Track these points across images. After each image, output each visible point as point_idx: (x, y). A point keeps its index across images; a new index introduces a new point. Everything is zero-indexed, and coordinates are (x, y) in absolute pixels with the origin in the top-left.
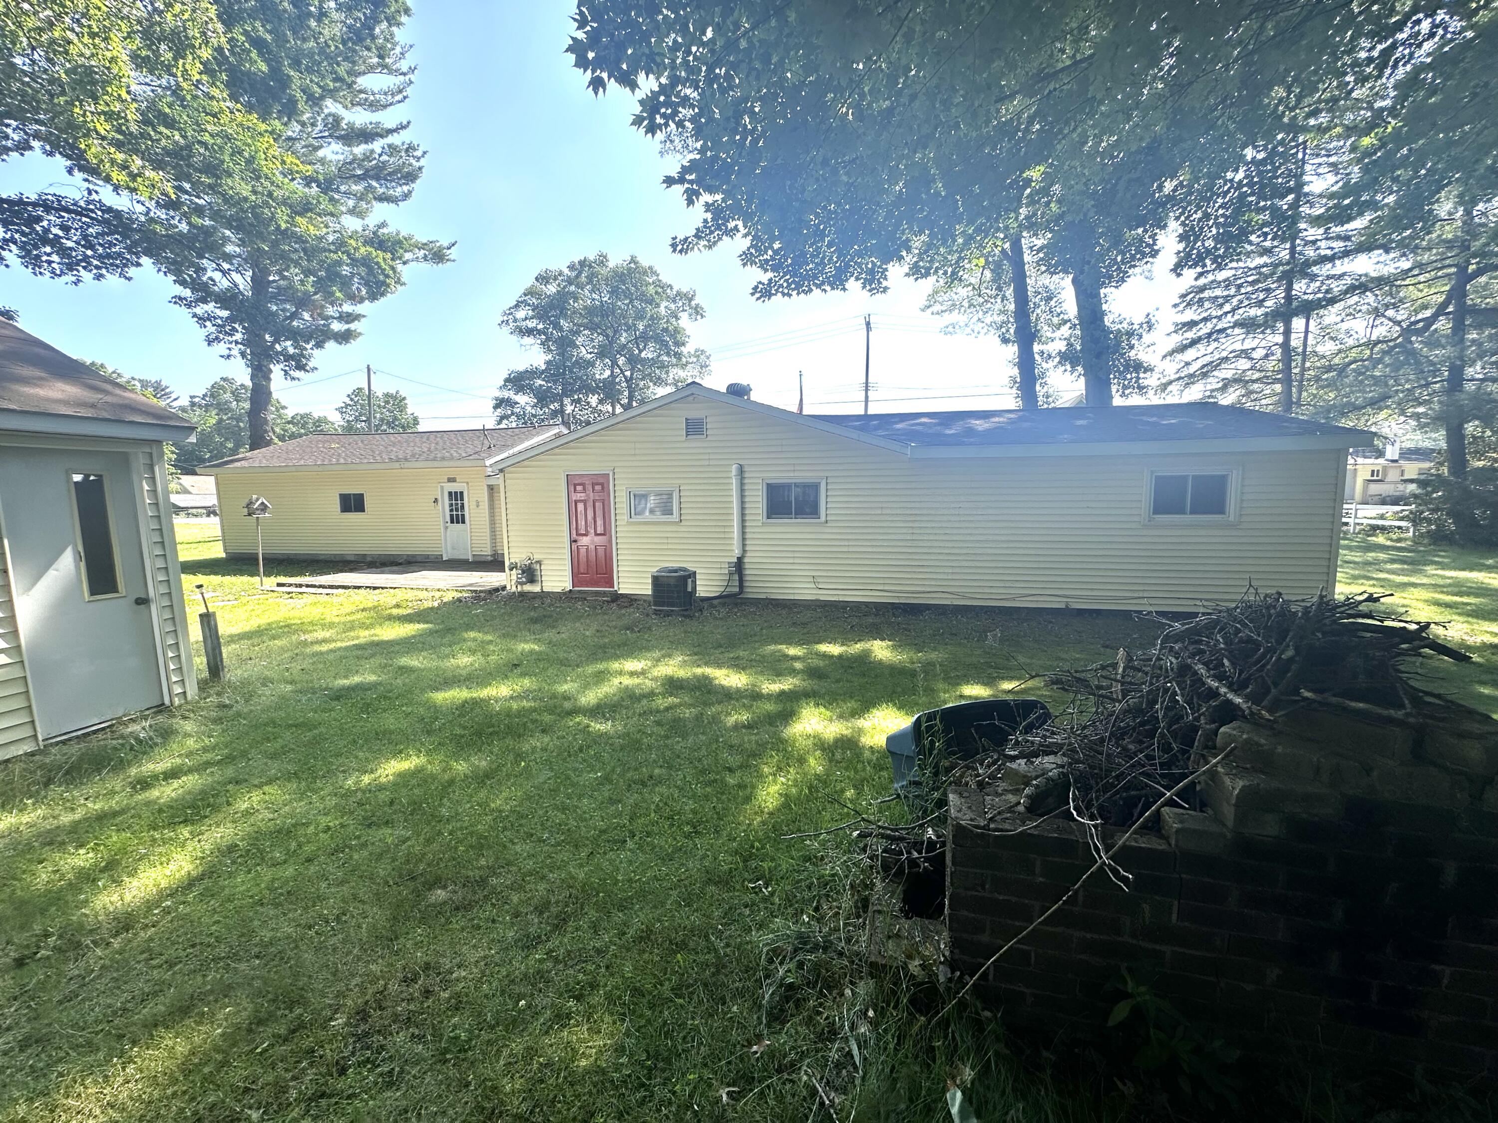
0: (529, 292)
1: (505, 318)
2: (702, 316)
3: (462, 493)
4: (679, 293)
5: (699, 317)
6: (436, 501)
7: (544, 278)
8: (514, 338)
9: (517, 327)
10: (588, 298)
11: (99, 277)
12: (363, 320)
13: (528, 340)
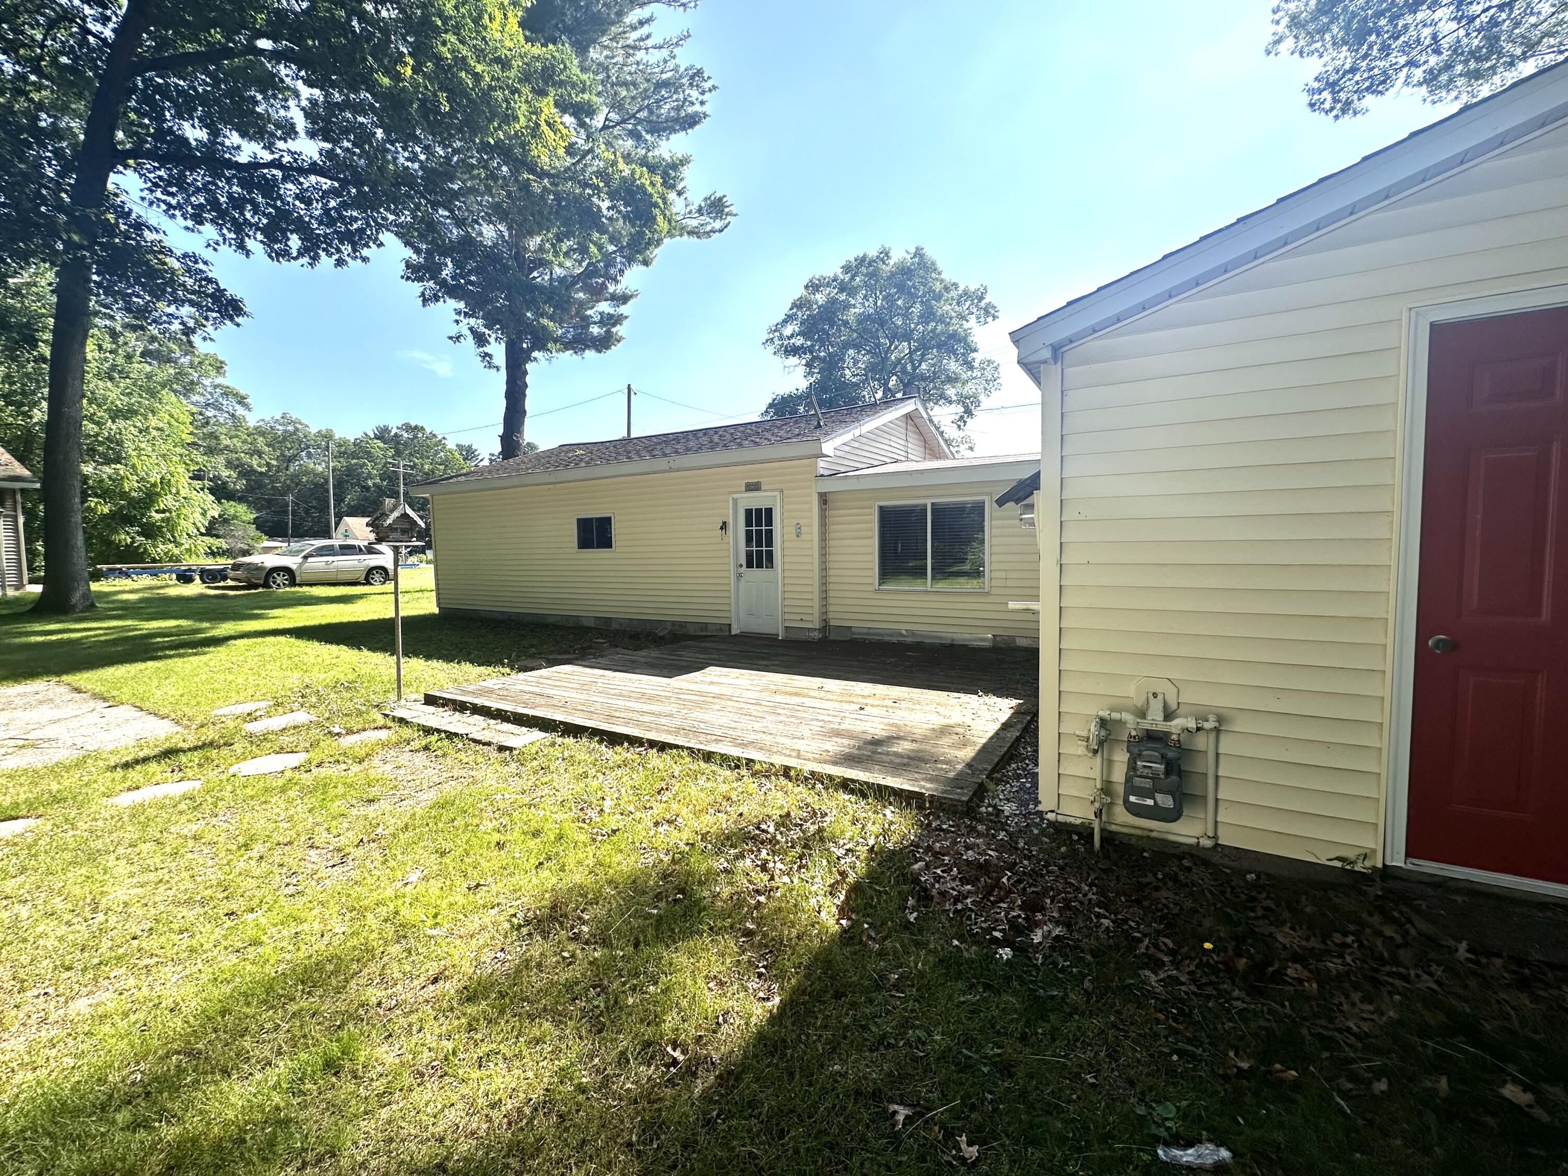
0: (798, 305)
1: (771, 336)
2: (994, 317)
3: (769, 511)
4: (966, 292)
5: (990, 319)
6: (724, 526)
7: (814, 286)
8: (779, 360)
9: (782, 346)
10: (859, 307)
11: (340, 263)
12: (625, 322)
13: (793, 360)
